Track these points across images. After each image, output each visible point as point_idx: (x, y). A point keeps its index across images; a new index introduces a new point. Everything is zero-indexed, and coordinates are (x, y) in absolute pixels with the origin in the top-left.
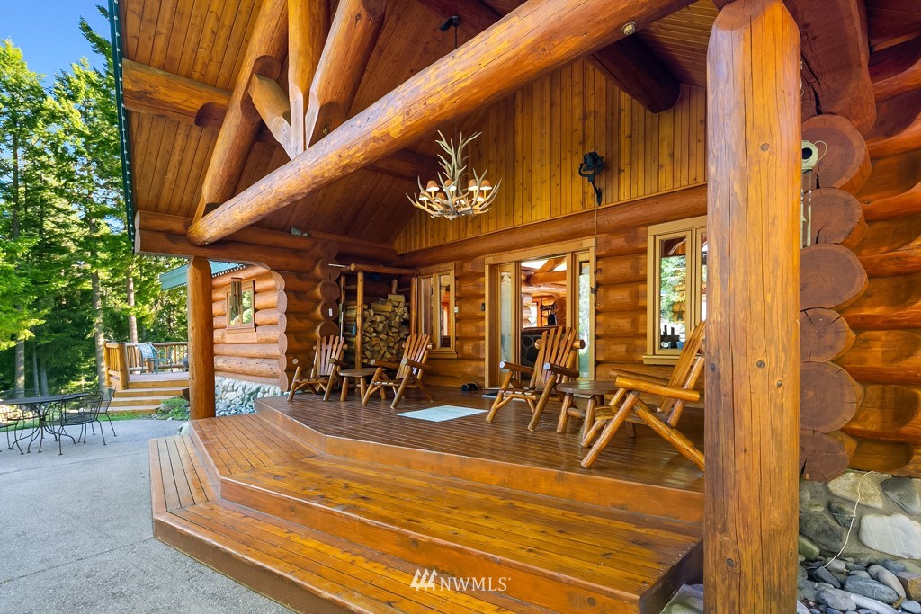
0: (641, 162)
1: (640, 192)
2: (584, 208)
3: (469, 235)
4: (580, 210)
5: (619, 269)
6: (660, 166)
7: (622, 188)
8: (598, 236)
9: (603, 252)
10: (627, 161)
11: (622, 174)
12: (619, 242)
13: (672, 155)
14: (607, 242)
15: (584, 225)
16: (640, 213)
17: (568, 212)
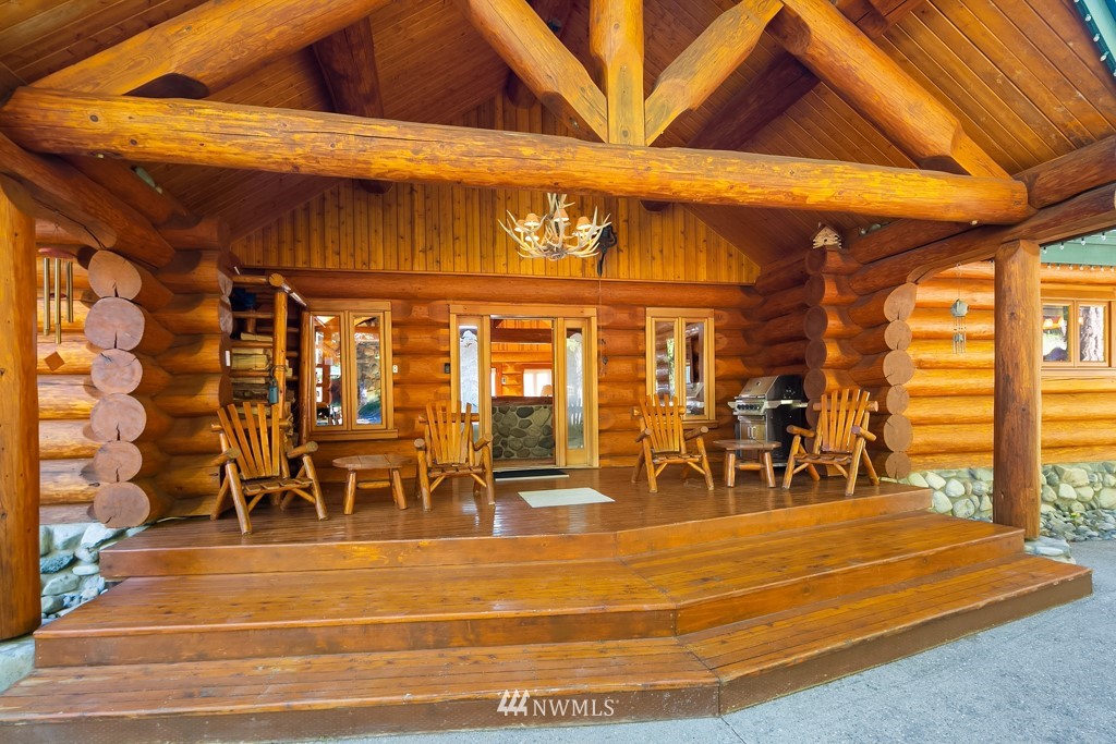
0: (637, 249)
1: (637, 275)
2: (584, 275)
3: (419, 268)
4: (579, 276)
5: (620, 342)
6: (653, 258)
7: (621, 266)
8: (600, 307)
9: (605, 324)
10: (625, 243)
11: (621, 254)
12: (622, 316)
13: (661, 251)
14: (607, 314)
15: (587, 292)
16: (640, 294)
17: (566, 275)
